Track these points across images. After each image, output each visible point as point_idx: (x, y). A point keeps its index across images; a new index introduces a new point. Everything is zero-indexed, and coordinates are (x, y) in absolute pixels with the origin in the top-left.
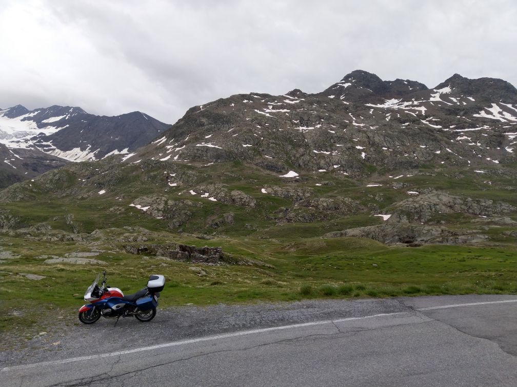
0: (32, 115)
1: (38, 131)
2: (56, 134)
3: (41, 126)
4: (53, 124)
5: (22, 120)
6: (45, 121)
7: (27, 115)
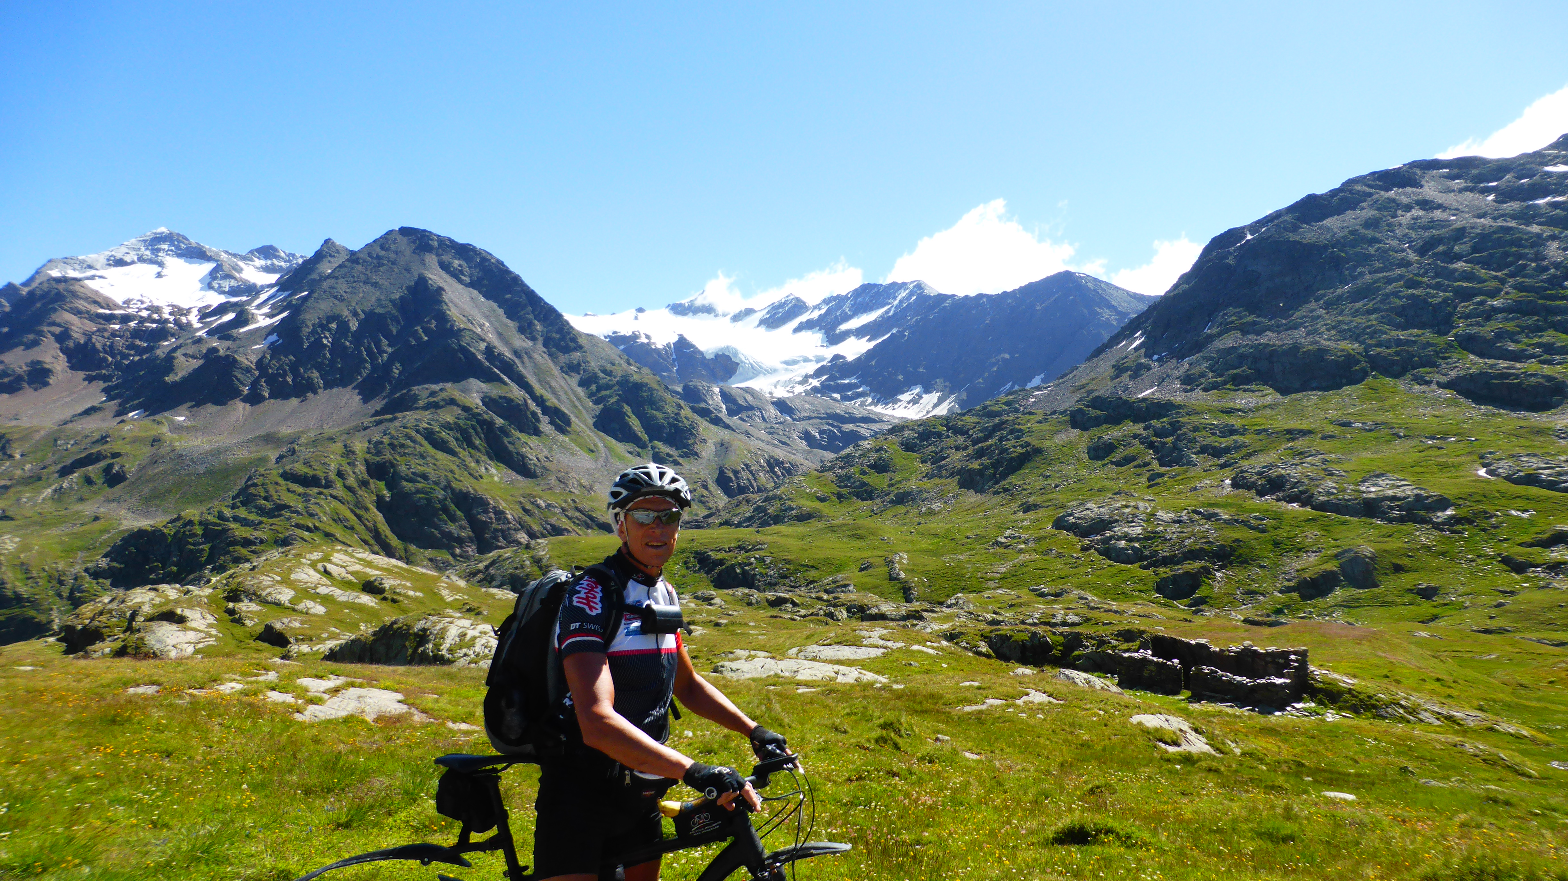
0: (815, 315)
1: (829, 352)
2: (870, 354)
3: (834, 339)
4: (859, 333)
5: (797, 330)
6: (844, 327)
7: (804, 318)
